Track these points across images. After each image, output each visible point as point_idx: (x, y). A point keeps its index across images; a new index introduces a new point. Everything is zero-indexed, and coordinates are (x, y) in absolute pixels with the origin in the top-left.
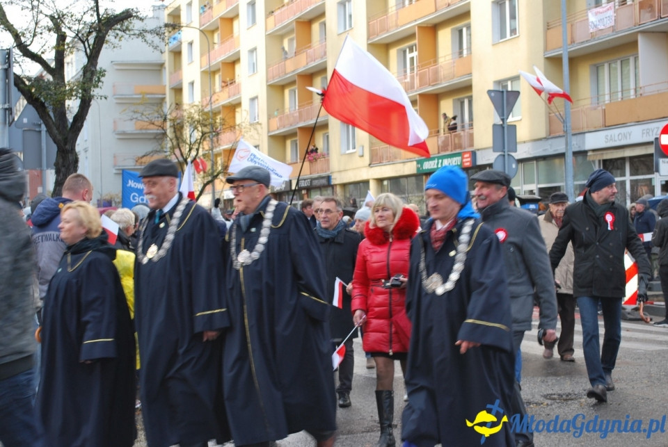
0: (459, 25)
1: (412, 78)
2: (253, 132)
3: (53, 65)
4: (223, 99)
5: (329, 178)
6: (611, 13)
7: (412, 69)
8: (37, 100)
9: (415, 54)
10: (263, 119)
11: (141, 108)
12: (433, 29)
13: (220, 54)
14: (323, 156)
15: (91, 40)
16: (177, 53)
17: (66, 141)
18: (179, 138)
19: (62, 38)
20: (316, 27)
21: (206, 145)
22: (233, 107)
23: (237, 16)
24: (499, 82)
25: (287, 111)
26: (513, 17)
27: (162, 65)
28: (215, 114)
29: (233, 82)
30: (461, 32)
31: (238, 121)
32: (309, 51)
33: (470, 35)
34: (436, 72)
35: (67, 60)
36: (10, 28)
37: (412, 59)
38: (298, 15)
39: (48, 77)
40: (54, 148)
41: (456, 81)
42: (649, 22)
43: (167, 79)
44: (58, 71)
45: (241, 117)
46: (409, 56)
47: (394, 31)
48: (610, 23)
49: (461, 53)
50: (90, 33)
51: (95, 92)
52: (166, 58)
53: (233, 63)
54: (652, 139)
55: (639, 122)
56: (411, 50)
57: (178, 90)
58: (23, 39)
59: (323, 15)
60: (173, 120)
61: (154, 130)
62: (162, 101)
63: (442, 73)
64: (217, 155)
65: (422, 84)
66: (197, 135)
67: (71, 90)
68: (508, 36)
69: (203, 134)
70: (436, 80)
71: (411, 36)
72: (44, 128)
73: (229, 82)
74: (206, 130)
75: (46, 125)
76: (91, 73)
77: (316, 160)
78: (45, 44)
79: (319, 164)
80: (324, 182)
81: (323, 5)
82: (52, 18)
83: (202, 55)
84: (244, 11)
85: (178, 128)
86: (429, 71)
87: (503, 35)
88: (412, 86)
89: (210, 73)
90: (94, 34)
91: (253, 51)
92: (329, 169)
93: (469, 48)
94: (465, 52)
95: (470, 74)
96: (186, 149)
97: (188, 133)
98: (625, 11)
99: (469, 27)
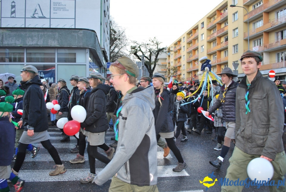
0: (225, 50)
1: (216, 61)
2: (184, 71)
3: (149, 58)
4: (178, 65)
5: (198, 80)
6: (258, 48)
7: (216, 59)
8: (146, 65)
9: (216, 56)
10: (186, 69)
11: (163, 67)
12: (220, 51)
13: (178, 56)
14: (197, 76)
15: (156, 54)
16: (169, 56)
17: (151, 72)
18: (169, 72)
19: (151, 53)
20: (196, 51)
21: (175, 74)
22: (180, 66)
23: (181, 49)
24: (233, 62)
25: (190, 67)
26: (237, 49)
27: (166, 59)
28: (177, 67)
29: (180, 62)
30: (226, 52)
31: (181, 69)
32: (195, 56)
33: (228, 52)
34: (220, 60)
35: (152, 57)
36: (142, 52)
37: (216, 57)
38: (193, 49)
39: (148, 61)
40: (149, 74)
41: (224, 62)
42: (266, 50)
43: (167, 61)
44: (150, 60)
45: (181, 68)
46: (215, 57)
47: (212, 52)
48: (258, 50)
49: (226, 56)
50: (156, 52)
51: (157, 63)
52: (167, 57)
53: (180, 58)
54: (267, 73)
55: (263, 70)
56: (216, 55)
57: (169, 63)
58: (144, 54)
59: (198, 49)
60: (169, 69)
61: (165, 71)
62: (166, 65)
63: (222, 60)
64: (177, 76)
65: (218, 62)
66: (173, 72)
67: (153, 63)
68: (236, 53)
69: (174, 72)
70: (220, 61)
71: (216, 53)
72: (147, 70)
73: (179, 62)
74: (175, 71)
75: (148, 69)
76: (156, 60)
77: (196, 77)
78: (148, 54)
79: (196, 78)
80: (197, 81)
81: (198, 47)
82: (149, 50)
83: (174, 57)
84: (182, 48)
85: (169, 70)
86: (219, 60)
87: (235, 52)
88: (216, 63)
89: (176, 60)
90: (157, 52)
91: (184, 56)
92: (198, 79)
93: (228, 55)
94: (227, 56)
95: (228, 60)
96: (171, 74)
97: (172, 72)
98: (261, 48)
99: (228, 51)
